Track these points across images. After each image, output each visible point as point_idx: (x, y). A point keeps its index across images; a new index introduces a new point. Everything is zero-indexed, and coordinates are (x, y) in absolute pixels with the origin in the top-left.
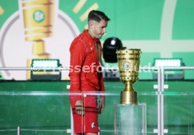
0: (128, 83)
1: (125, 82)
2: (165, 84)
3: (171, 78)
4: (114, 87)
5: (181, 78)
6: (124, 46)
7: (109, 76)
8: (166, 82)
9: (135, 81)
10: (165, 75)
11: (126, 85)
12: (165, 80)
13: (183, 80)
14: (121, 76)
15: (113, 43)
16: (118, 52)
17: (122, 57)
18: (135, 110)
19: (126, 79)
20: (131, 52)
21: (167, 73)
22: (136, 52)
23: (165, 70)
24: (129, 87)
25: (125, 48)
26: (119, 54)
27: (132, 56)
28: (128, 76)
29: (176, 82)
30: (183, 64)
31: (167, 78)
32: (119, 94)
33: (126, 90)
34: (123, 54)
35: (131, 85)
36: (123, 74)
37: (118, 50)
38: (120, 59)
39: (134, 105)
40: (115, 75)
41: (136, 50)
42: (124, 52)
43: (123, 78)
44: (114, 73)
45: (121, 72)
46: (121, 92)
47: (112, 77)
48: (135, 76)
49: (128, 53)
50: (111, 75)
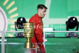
0: (28, 39)
1: (27, 38)
2: (45, 39)
3: (48, 36)
4: (22, 40)
5: (53, 36)
7: (19, 35)
8: (46, 38)
9: (31, 38)
10: (45, 35)
11: (28, 40)
12: (46, 37)
13: (54, 37)
14: (25, 35)
15: (22, 20)
16: (24, 24)
19: (28, 37)
20: (30, 24)
21: (47, 34)
22: (32, 24)
23: (46, 33)
25: (27, 22)
28: (28, 35)
29: (51, 38)
30: (54, 30)
31: (46, 36)
32: (24, 44)
33: (27, 42)
34: (26, 25)
35: (30, 40)
36: (26, 34)
39: (31, 49)
40: (22, 35)
43: (26, 36)
44: (22, 34)
45: (25, 33)
46: (25, 43)
47: (21, 36)
48: (32, 35)
49: (28, 24)
50: (20, 35)
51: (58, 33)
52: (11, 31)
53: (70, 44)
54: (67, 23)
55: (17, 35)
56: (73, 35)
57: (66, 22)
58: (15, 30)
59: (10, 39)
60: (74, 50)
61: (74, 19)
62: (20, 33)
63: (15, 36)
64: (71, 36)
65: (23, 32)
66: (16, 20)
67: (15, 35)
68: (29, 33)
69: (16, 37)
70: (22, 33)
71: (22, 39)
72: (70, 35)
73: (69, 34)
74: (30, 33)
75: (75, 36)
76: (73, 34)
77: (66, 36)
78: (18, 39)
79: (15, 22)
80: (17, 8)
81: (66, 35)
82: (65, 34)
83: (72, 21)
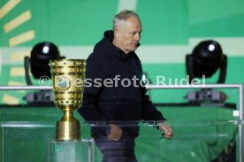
0: (68, 109)
1: (63, 107)
4: (48, 115)
6: (62, 54)
7: (39, 99)
9: (77, 106)
11: (65, 112)
14: (57, 99)
15: (46, 50)
16: (52, 64)
17: (58, 71)
18: (77, 149)
19: (65, 103)
20: (71, 64)
22: (78, 63)
24: (68, 114)
25: (64, 58)
26: (54, 67)
27: (74, 70)
28: (67, 98)
32: (54, 126)
33: (63, 119)
34: (60, 67)
35: (71, 112)
36: (59, 96)
37: (53, 61)
38: (55, 74)
39: (75, 141)
40: (48, 97)
41: (79, 60)
42: (60, 63)
43: (60, 102)
44: (47, 95)
45: (56, 93)
46: (58, 122)
47: (46, 100)
48: (78, 99)
49: (67, 65)
50: (43, 98)
51: (161, 92)
52: (13, 85)
53: (199, 125)
54: (191, 59)
55: (31, 99)
56: (210, 96)
57: (188, 57)
58: (25, 84)
59: (9, 111)
60: (213, 144)
61: (212, 48)
62: (42, 91)
63: (24, 102)
64: (203, 101)
65: (52, 87)
66: (28, 53)
67: (25, 98)
68: (70, 93)
69: (30, 105)
70: (49, 91)
71: (48, 112)
72: (201, 98)
73: (197, 95)
74: (73, 93)
75: (216, 102)
76: (209, 93)
77: (185, 101)
78: (34, 112)
79: (26, 58)
80: (32, 13)
81: (186, 97)
82: (185, 93)
83: (205, 54)
